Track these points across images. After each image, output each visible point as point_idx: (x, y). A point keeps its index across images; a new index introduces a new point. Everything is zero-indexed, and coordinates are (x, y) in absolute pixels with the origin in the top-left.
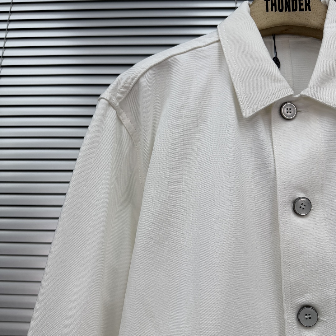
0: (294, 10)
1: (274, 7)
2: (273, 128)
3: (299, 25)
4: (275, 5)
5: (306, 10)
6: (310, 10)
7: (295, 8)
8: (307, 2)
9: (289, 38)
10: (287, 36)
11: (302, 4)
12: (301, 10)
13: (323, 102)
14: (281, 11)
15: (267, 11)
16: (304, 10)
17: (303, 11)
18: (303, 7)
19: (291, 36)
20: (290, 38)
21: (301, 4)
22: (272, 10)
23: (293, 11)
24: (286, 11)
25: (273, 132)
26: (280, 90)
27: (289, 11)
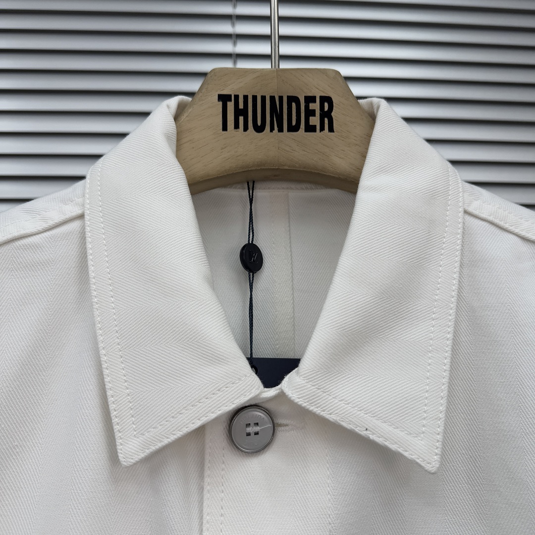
0: (293, 129)
1: (241, 119)
2: (207, 480)
3: (305, 168)
4: (244, 112)
5: (322, 129)
6: (331, 130)
7: (294, 123)
8: (326, 108)
9: (288, 188)
10: (285, 185)
11: (313, 113)
12: (310, 129)
13: (336, 421)
14: (259, 129)
15: (225, 128)
16: (318, 128)
17: (315, 131)
18: (315, 121)
19: (293, 185)
20: (292, 189)
21: (310, 113)
22: (237, 126)
23: (289, 130)
24: (272, 129)
25: (206, 495)
26: (219, 390)
27: (281, 130)
